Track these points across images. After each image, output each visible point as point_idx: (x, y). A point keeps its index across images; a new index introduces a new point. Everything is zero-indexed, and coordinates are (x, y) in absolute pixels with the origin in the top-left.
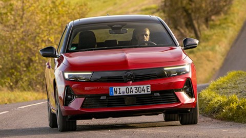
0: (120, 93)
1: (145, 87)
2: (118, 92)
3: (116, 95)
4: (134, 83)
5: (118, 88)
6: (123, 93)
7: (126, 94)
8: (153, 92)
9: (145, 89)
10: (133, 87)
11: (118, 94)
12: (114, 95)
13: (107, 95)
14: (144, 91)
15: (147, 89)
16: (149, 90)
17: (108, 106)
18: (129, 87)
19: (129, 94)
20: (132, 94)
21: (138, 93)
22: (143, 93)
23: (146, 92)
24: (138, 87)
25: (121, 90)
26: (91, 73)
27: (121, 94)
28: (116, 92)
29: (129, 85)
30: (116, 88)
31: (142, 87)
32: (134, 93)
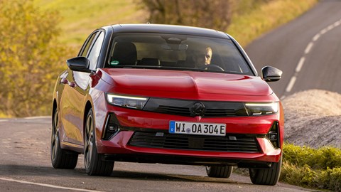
0: (183, 131)
1: (219, 126)
2: (181, 129)
3: (178, 132)
4: (204, 120)
5: (182, 123)
6: (188, 130)
7: (191, 133)
8: (228, 134)
9: (218, 129)
10: (202, 125)
11: (181, 132)
12: (175, 132)
13: (166, 132)
14: (217, 131)
15: (221, 129)
16: (224, 131)
17: (164, 147)
18: (197, 124)
19: (196, 133)
20: (199, 133)
21: (208, 134)
22: (214, 134)
23: (219, 134)
24: (209, 125)
25: (185, 127)
27: (186, 133)
28: (178, 129)
29: (197, 121)
30: (178, 123)
31: (214, 125)
32: (203, 133)
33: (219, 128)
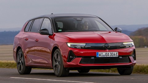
0: (102, 56)
1: (116, 53)
2: (101, 55)
3: (100, 57)
4: (110, 51)
5: (101, 53)
6: (104, 56)
7: (105, 56)
8: (119, 56)
10: (109, 53)
11: (101, 57)
12: (99, 57)
13: (95, 57)
14: (115, 55)
16: (117, 55)
18: (107, 53)
19: (107, 56)
20: (108, 56)
21: (112, 56)
22: (114, 56)
23: (116, 56)
24: (112, 53)
26: (85, 44)
27: (103, 57)
28: (100, 55)
31: (114, 53)
32: (110, 56)
33: (115, 54)
